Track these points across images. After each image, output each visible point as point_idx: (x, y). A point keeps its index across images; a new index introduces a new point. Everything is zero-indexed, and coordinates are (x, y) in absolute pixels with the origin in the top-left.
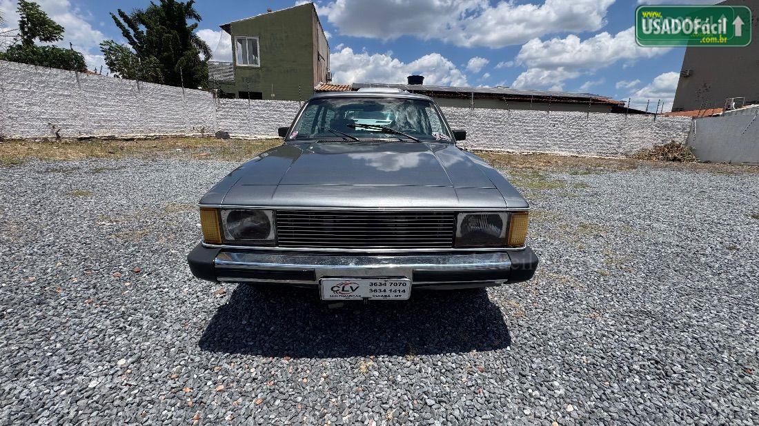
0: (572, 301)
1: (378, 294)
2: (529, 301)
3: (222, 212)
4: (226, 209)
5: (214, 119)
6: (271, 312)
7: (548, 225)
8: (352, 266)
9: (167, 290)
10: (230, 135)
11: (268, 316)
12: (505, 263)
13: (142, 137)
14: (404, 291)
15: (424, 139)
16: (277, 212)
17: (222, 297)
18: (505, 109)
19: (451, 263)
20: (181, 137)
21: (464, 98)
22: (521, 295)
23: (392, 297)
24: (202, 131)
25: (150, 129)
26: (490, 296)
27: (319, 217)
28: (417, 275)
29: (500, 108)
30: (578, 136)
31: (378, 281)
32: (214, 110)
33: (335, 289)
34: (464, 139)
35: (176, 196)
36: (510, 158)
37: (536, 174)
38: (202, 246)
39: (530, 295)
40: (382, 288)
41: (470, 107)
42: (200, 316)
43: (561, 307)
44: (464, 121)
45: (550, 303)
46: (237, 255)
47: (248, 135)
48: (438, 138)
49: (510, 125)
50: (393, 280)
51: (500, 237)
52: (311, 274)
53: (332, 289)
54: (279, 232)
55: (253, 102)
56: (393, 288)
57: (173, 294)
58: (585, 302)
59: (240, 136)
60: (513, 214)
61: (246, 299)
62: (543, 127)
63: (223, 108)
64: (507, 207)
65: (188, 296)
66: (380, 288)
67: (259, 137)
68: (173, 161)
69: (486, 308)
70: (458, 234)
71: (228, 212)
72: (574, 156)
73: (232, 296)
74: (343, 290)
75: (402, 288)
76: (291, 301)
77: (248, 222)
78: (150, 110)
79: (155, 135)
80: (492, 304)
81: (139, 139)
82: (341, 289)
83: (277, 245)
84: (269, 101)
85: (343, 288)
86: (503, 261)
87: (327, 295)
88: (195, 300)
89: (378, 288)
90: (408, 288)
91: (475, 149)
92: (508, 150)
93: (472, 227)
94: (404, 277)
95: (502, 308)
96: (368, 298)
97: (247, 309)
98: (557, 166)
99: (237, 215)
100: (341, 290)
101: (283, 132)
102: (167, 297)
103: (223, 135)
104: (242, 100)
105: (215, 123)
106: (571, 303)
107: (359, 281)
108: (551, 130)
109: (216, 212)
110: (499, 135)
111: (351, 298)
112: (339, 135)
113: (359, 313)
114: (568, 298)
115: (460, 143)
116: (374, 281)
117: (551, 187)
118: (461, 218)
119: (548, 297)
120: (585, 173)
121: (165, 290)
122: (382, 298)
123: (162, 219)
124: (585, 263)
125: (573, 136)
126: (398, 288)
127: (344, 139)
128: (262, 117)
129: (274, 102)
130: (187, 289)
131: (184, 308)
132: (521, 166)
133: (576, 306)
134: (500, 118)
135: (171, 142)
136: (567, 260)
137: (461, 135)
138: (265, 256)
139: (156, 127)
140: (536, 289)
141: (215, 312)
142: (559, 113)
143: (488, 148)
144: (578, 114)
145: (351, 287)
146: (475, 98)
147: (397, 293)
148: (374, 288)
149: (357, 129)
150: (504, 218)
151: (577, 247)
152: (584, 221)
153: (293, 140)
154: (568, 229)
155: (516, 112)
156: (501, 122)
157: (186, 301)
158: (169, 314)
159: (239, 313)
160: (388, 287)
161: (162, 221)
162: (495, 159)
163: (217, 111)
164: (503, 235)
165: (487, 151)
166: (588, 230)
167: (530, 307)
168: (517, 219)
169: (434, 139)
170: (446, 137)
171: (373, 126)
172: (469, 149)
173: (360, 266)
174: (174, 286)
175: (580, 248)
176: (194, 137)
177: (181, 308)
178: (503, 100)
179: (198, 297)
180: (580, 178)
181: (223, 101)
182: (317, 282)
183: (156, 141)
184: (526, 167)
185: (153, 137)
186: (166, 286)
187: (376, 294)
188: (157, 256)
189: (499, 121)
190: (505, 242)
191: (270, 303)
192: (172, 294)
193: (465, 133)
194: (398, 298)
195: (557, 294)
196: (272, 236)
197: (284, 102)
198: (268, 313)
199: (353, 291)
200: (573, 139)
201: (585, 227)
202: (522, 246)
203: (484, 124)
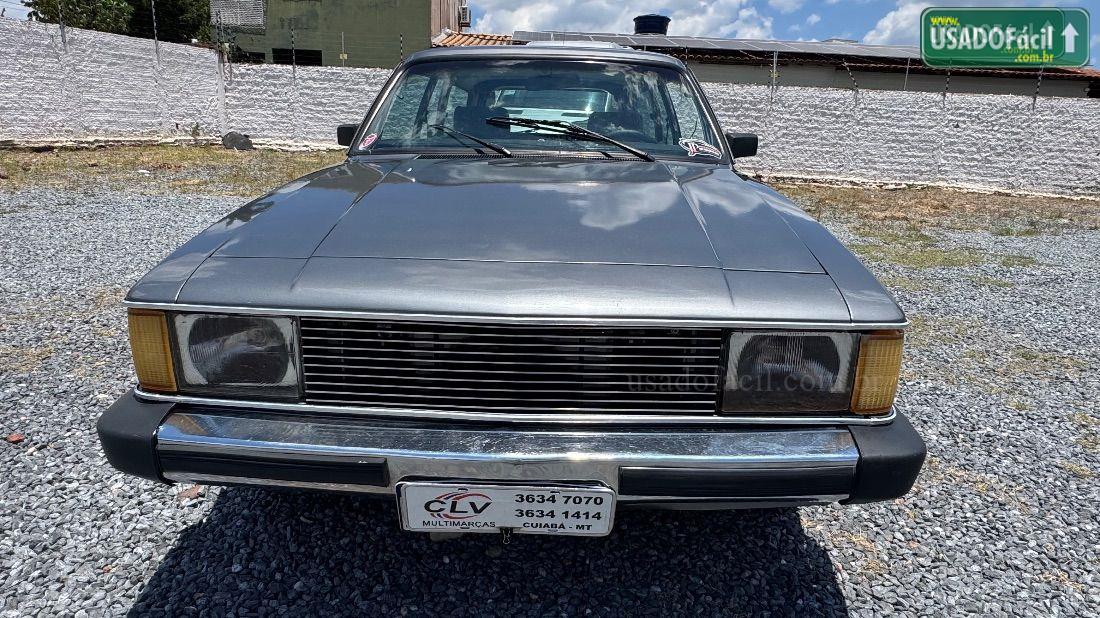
0: (1001, 539)
1: (534, 520)
2: (899, 535)
3: (179, 319)
4: (186, 313)
5: (220, 106)
6: (299, 546)
7: (941, 350)
8: (475, 455)
9: (75, 485)
10: (253, 141)
11: (291, 554)
12: (842, 455)
13: (69, 144)
14: (598, 516)
15: (661, 152)
16: (304, 323)
17: (195, 506)
18: (847, 88)
19: (709, 454)
20: (150, 145)
21: (757, 64)
22: (880, 522)
23: (571, 528)
24: (195, 132)
25: (86, 128)
26: (805, 522)
27: (405, 337)
28: (629, 481)
29: (838, 87)
30: (1011, 149)
31: (536, 492)
32: (220, 87)
33: (434, 507)
34: (753, 153)
35: (122, 273)
36: (856, 197)
37: (914, 232)
38: (135, 396)
39: (902, 523)
40: (547, 507)
41: (768, 83)
42: (139, 550)
43: (974, 552)
44: (754, 114)
45: (949, 543)
46: (216, 420)
47: (290, 142)
48: (692, 151)
49: (858, 123)
50: (574, 491)
51: (832, 390)
52: (377, 472)
53: (427, 506)
54: (308, 369)
55: (301, 71)
56: (572, 508)
57: (87, 497)
58: (1032, 543)
59: (274, 144)
60: (865, 337)
61: (245, 512)
62: (931, 127)
63: (239, 83)
64: (851, 321)
65: (120, 502)
66: (540, 507)
67: (314, 145)
68: (129, 195)
69: (794, 551)
70: (732, 381)
71: (191, 320)
72: (1000, 194)
73: (217, 503)
74: (453, 510)
75: (593, 509)
76: (346, 519)
77: (236, 344)
78: (89, 87)
79: (96, 141)
80: (809, 541)
81: (64, 148)
82: (448, 507)
83: (302, 399)
84: (335, 69)
85: (454, 505)
86: (839, 451)
87: (415, 519)
88: (133, 512)
89: (535, 507)
90: (608, 510)
91: (779, 175)
92: (852, 179)
93: (766, 365)
94: (596, 483)
95: (835, 552)
96: (512, 529)
97: (246, 538)
98: (962, 215)
99: (210, 328)
100: (447, 511)
101: (347, 134)
102: (72, 502)
103: (238, 141)
104: (279, 66)
105: (222, 117)
106: (1001, 545)
107: (490, 491)
108: (949, 136)
109: (164, 318)
110: (834, 145)
111: (473, 529)
112: (468, 142)
113: (498, 554)
114: (991, 533)
115: (743, 163)
116: (525, 491)
117: (948, 263)
118: (737, 344)
119: (944, 525)
120: (1028, 233)
121: (70, 486)
122: (545, 531)
123: (87, 322)
124: (1031, 444)
125: (999, 149)
126: (582, 508)
127: (479, 152)
128: (320, 104)
129: (347, 72)
130: (119, 484)
131: (106, 530)
132: (881, 215)
133: (1013, 552)
134: (836, 109)
135: (130, 156)
136: (988, 435)
137: (745, 146)
138: (274, 425)
139: (100, 124)
140: (915, 505)
141: (173, 542)
142: (969, 97)
143: (809, 173)
144: (1011, 99)
145: (473, 505)
146: (781, 64)
147: (582, 521)
148: (525, 506)
149: (514, 129)
150: (844, 347)
151: (1011, 406)
152: (1027, 343)
153: (364, 153)
154: (989, 362)
155: (872, 94)
156: (839, 116)
157: (112, 512)
158: (71, 542)
159: (226, 545)
160: (559, 507)
161: (86, 327)
162: (825, 198)
163: (226, 90)
164: (839, 386)
165: (805, 180)
166: (1036, 365)
167: (902, 551)
168: (876, 351)
169: (683, 154)
170: (710, 149)
171: (545, 122)
172: (766, 175)
173: (493, 455)
174: (92, 477)
175: (1020, 407)
176: (176, 145)
177: (99, 528)
178: (844, 68)
179: (140, 503)
180: (1017, 244)
181: (242, 68)
182: (390, 490)
183: (97, 154)
184: (893, 218)
185: (92, 143)
186: (75, 476)
187: (530, 520)
188: (63, 405)
189: (834, 115)
190: (844, 404)
191: (299, 522)
192: (85, 496)
193: (755, 140)
194: (584, 532)
195: (966, 519)
196: (291, 376)
197: (366, 71)
198: (293, 548)
199: (477, 511)
200: (999, 155)
201: (1028, 357)
202: (886, 414)
203: (799, 121)
